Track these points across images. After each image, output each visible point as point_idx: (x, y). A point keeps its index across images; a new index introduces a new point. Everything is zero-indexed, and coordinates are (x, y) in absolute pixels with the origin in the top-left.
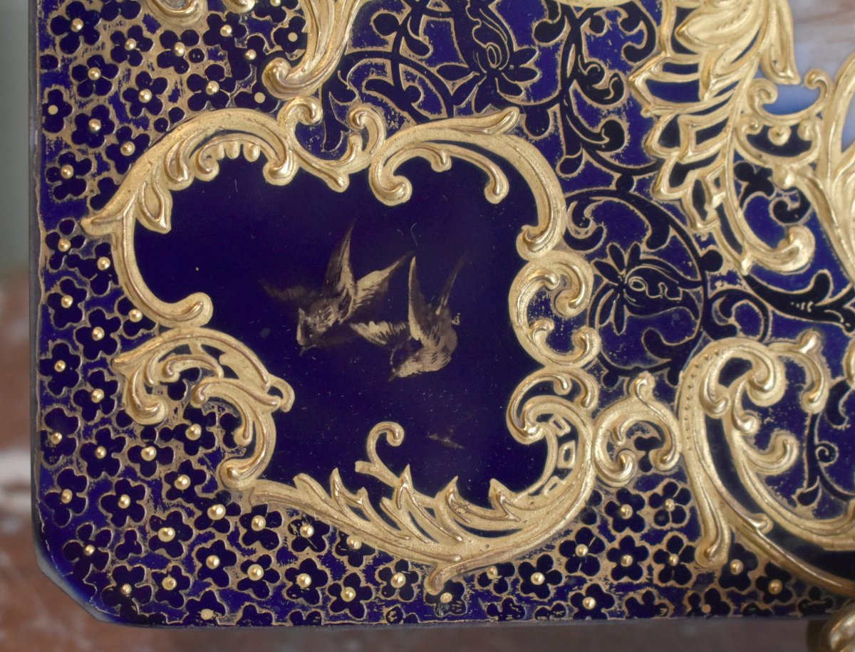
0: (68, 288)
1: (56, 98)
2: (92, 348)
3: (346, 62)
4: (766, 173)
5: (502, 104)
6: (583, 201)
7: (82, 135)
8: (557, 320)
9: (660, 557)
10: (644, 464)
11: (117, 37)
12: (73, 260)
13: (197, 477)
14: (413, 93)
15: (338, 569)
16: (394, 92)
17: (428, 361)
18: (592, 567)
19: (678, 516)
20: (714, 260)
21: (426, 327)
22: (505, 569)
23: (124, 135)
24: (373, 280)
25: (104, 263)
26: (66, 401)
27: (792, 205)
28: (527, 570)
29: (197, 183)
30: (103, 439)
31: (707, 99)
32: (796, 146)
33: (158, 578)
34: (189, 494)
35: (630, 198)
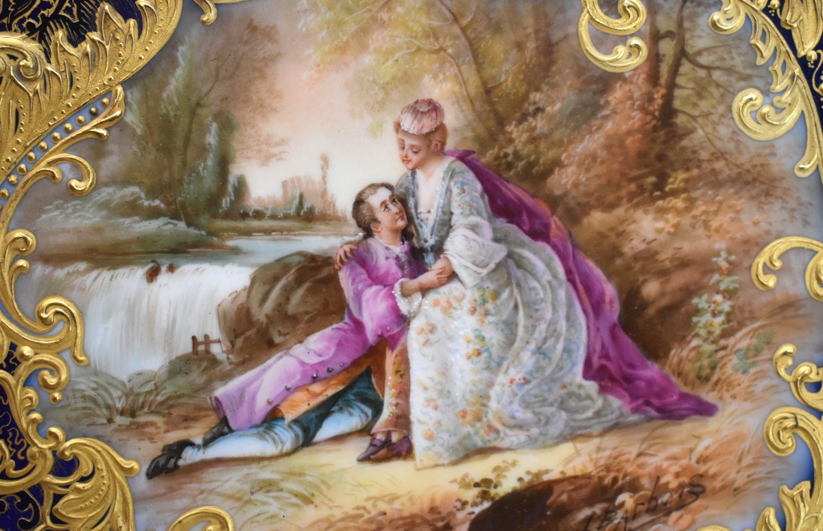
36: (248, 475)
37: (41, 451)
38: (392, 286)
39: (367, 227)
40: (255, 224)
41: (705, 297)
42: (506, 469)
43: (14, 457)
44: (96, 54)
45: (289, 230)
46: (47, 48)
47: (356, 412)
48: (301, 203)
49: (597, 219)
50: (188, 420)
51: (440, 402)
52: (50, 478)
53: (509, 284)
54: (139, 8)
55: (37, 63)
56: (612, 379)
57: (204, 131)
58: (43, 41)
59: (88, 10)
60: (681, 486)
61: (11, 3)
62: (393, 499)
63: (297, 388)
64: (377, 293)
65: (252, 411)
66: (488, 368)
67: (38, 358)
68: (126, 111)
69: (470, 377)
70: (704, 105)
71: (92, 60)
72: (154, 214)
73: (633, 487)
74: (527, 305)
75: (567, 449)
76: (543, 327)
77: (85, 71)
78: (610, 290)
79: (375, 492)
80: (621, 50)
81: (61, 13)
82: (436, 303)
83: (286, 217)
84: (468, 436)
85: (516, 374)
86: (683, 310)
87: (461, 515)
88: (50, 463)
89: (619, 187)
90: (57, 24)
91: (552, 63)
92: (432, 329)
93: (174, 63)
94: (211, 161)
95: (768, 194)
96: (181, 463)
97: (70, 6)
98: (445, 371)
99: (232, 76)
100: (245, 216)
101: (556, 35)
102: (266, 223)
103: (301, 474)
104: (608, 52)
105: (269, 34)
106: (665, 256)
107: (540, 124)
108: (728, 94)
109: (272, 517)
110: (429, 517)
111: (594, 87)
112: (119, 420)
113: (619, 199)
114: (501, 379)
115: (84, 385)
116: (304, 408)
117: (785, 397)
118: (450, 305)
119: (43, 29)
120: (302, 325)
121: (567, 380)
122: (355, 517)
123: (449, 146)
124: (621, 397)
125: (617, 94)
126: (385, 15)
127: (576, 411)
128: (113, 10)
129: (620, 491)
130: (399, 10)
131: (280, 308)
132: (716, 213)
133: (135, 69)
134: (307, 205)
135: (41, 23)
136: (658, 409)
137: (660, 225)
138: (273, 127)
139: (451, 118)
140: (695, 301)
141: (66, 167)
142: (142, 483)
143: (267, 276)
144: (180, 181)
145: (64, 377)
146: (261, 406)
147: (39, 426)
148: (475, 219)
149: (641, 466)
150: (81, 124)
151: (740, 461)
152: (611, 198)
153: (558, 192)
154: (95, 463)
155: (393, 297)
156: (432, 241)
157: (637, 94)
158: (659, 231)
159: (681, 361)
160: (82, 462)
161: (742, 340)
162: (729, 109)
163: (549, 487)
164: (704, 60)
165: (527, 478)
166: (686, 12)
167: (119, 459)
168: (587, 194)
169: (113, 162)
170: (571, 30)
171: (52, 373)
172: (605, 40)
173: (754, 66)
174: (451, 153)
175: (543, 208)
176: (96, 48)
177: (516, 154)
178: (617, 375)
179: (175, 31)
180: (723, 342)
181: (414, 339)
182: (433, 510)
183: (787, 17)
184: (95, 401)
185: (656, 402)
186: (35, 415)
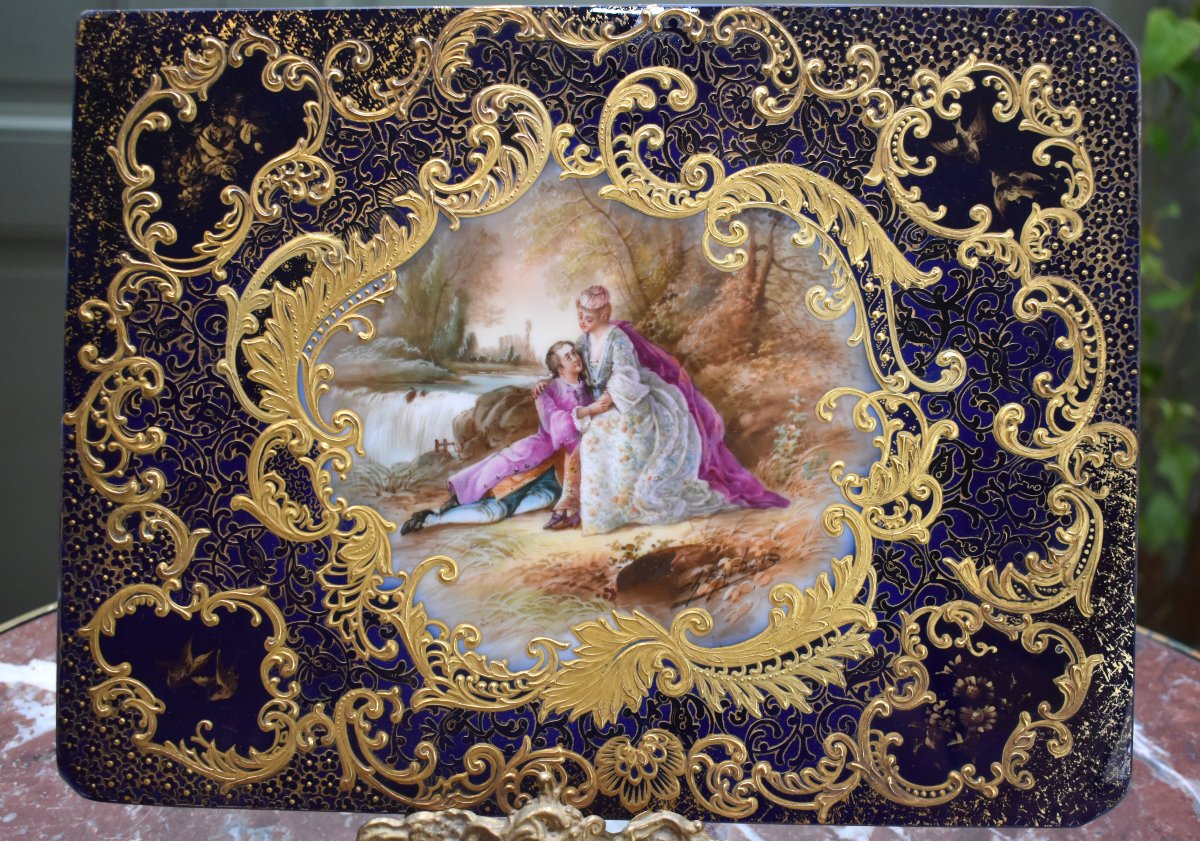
0: (71, 659)
1: (68, 578)
2: (81, 684)
3: (192, 564)
4: (378, 616)
5: (260, 584)
6: (295, 627)
7: (79, 594)
8: (282, 678)
9: (325, 783)
10: (318, 742)
11: (95, 553)
12: (74, 647)
13: (123, 741)
14: (221, 577)
15: (183, 782)
16: (213, 578)
17: (225, 695)
18: (293, 786)
19: (333, 765)
20: (353, 654)
21: (223, 680)
22: (255, 785)
23: (96, 594)
24: (201, 658)
25: (87, 648)
26: (69, 706)
27: (389, 631)
28: (265, 787)
29: (126, 615)
30: (85, 722)
31: (351, 583)
32: (391, 604)
33: (107, 782)
34: (119, 747)
35: (315, 626)
36: (468, 535)
37: (332, 514)
38: (571, 411)
39: (556, 370)
40: (480, 365)
41: (783, 426)
42: (644, 538)
43: (313, 517)
44: (379, 249)
45: (503, 371)
46: (347, 244)
47: (544, 495)
48: (512, 353)
49: (711, 370)
50: (430, 496)
51: (601, 491)
52: (336, 532)
53: (650, 412)
54: (409, 219)
55: (340, 253)
56: (718, 480)
57: (449, 302)
58: (344, 239)
59: (375, 219)
60: (764, 555)
61: (324, 214)
62: (566, 555)
63: (504, 478)
64: (560, 416)
65: (473, 492)
66: (634, 469)
67: (332, 450)
68: (397, 287)
69: (622, 474)
70: (786, 296)
71: (376, 253)
72: (413, 357)
73: (731, 554)
74: (662, 427)
75: (686, 526)
76: (672, 443)
77: (371, 259)
78: (718, 419)
79: (554, 550)
80: (730, 257)
81: (357, 221)
82: (600, 424)
83: (501, 362)
84: (619, 515)
85: (653, 473)
86: (768, 434)
87: (612, 569)
88: (337, 521)
89: (726, 349)
90: (354, 228)
91: (683, 264)
92: (597, 441)
93: (430, 256)
94: (452, 323)
95: (828, 357)
96: (424, 525)
97: (363, 216)
98: (605, 470)
99: (469, 266)
100: (473, 360)
101: (687, 246)
102: (488, 366)
103: (505, 536)
104: (722, 258)
105: (495, 239)
106: (756, 397)
107: (674, 305)
108: (802, 289)
109: (484, 565)
110: (591, 569)
111: (711, 281)
112: (385, 494)
113: (726, 357)
114: (643, 477)
115: (362, 470)
116: (508, 491)
117: (837, 497)
118: (609, 425)
119: (344, 231)
120: (509, 435)
121: (687, 479)
122: (541, 567)
123: (613, 317)
124: (724, 492)
125: (727, 286)
126: (572, 229)
127: (692, 501)
128: (391, 220)
129: (721, 556)
130: (582, 225)
131: (495, 423)
132: (792, 369)
133: (405, 260)
134: (516, 354)
135: (343, 227)
136: (749, 502)
137: (754, 376)
138: (495, 301)
139: (615, 299)
140: (777, 428)
141: (356, 323)
142: (398, 538)
143: (487, 401)
144: (432, 335)
145: (348, 464)
146: (480, 489)
147: (331, 497)
148: (628, 367)
149: (736, 540)
150: (367, 295)
151: (804, 539)
152: (721, 356)
153: (685, 351)
154: (367, 522)
155: (571, 418)
156: (598, 382)
157: (740, 287)
158: (753, 380)
159: (766, 469)
160: (359, 522)
161: (808, 456)
162: (803, 299)
163: (672, 552)
164: (786, 265)
165: (658, 545)
166: (775, 233)
167: (383, 521)
168: (704, 353)
169: (387, 322)
170: (697, 242)
171: (341, 461)
172: (719, 249)
173: (821, 270)
174: (613, 323)
175: (674, 362)
176: (379, 245)
177: (657, 324)
178: (722, 477)
179: (432, 236)
180: (795, 457)
181: (584, 447)
182: (593, 564)
183: (844, 238)
184: (369, 481)
185: (748, 496)
186: (329, 489)
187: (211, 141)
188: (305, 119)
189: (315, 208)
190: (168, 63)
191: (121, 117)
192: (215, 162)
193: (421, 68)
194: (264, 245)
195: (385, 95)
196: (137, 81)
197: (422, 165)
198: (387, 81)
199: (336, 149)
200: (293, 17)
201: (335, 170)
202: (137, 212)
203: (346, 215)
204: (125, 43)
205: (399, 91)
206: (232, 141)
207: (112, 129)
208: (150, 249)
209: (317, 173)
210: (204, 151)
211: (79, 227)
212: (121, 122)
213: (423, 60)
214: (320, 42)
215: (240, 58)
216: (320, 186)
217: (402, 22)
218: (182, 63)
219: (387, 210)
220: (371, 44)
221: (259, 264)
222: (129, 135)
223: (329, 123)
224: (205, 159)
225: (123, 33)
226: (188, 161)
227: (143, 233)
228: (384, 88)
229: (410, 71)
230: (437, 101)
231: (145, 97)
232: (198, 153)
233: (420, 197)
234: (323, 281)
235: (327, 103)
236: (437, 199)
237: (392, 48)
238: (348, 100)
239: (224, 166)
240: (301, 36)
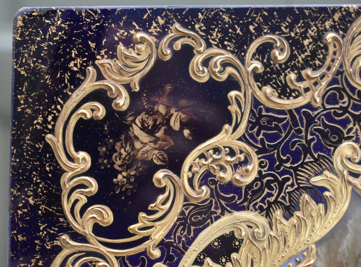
44: (300, 225)
46: (270, 221)
54: (325, 197)
55: (265, 230)
58: (268, 217)
59: (295, 198)
61: (249, 194)
68: (317, 260)
71: (297, 229)
81: (279, 200)
90: (277, 207)
93: (346, 231)
97: (284, 195)
119: (268, 209)
128: (310, 198)
133: (323, 234)
135: (267, 206)
176: (299, 221)
179: (347, 211)
187: (144, 128)
188: (229, 107)
189: (240, 188)
190: (103, 57)
191: (59, 107)
192: (147, 148)
193: (333, 61)
194: (194, 224)
195: (302, 85)
196: (74, 73)
197: (335, 148)
198: (303, 72)
199: (258, 134)
200: (217, 14)
201: (258, 153)
202: (75, 195)
203: (270, 195)
204: (61, 38)
205: (313, 81)
206: (163, 128)
207: (50, 118)
208: (88, 230)
209: (242, 157)
210: (137, 138)
211: (20, 212)
212: (59, 112)
213: (335, 53)
214: (242, 37)
215: (169, 51)
216: (244, 168)
217: (315, 19)
218: (116, 56)
219: (305, 189)
220: (288, 39)
221: (190, 242)
222: (67, 123)
223: (251, 111)
224: (138, 145)
225: (59, 29)
226: (122, 147)
227: (81, 215)
228: (300, 79)
229: (323, 63)
230: (347, 89)
231: (82, 88)
232: (131, 140)
233: (335, 177)
234: (250, 257)
235: (250, 92)
236: (351, 179)
237: (306, 42)
238: (268, 89)
239: (156, 152)
240: (224, 32)
